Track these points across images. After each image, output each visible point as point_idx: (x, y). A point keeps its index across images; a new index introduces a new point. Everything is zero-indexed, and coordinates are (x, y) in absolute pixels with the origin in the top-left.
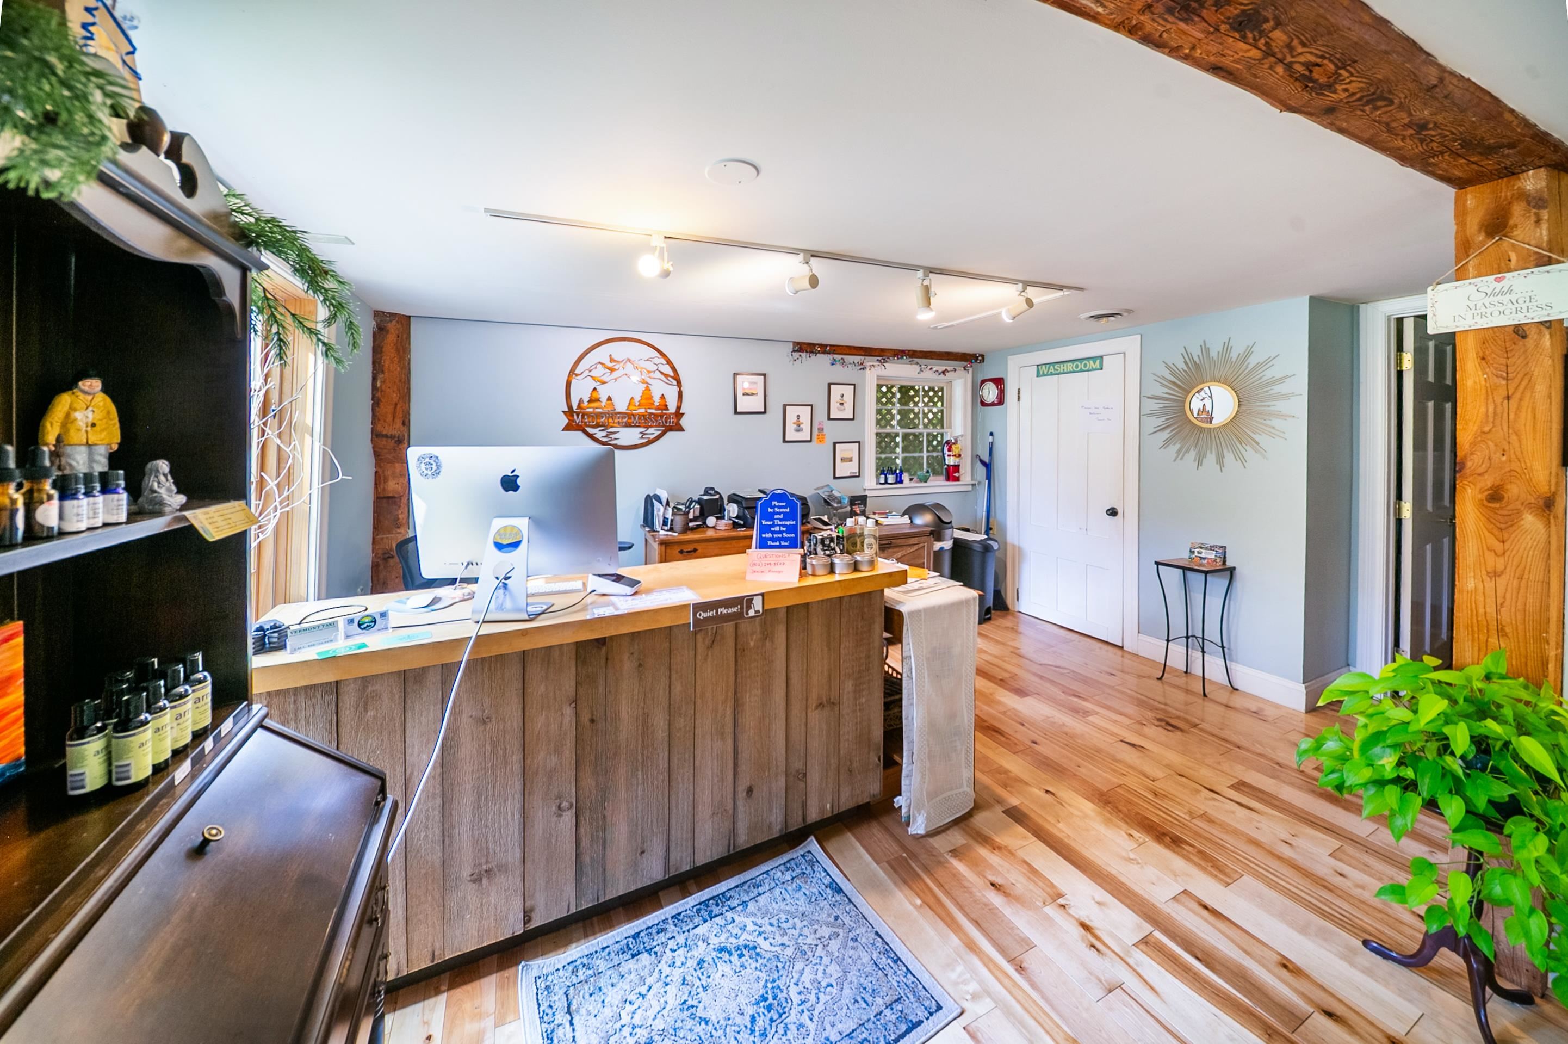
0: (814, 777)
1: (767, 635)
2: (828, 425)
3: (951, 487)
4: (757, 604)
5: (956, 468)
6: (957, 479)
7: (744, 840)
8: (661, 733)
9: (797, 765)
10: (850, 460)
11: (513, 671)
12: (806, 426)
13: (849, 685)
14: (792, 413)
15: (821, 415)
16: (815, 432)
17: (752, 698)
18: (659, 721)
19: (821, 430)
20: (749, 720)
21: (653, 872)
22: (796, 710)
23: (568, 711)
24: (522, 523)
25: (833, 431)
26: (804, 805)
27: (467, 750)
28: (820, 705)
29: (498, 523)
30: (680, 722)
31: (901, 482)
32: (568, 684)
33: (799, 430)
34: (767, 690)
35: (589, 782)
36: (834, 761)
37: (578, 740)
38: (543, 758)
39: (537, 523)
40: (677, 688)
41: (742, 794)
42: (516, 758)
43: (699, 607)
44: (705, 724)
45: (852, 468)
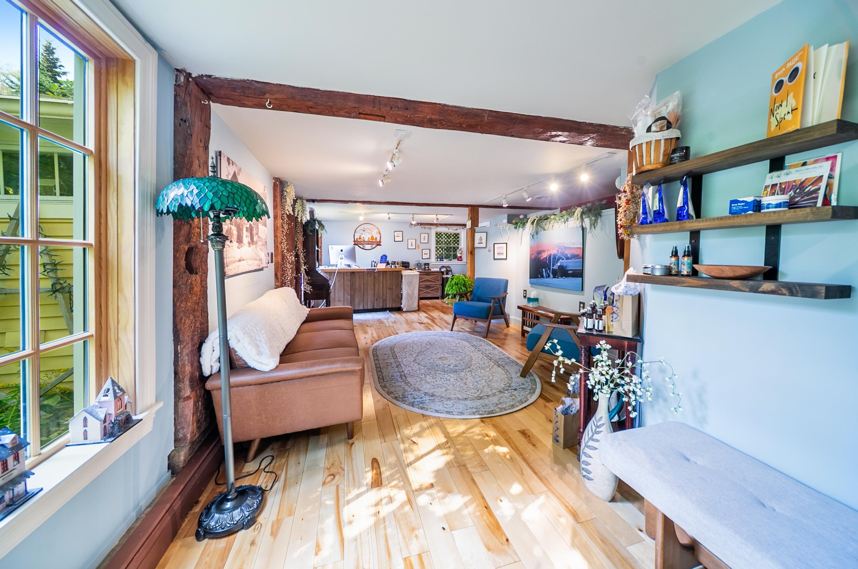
0: (388, 300)
1: (379, 276)
2: (420, 244)
3: (460, 262)
4: (376, 270)
5: (461, 257)
6: (461, 260)
7: (376, 307)
8: (362, 288)
9: (385, 298)
10: (427, 254)
11: (342, 275)
12: (414, 245)
13: (394, 287)
14: (410, 241)
15: (418, 242)
16: (417, 246)
17: (377, 286)
18: (362, 286)
19: (418, 246)
20: (376, 289)
21: (361, 308)
22: (384, 289)
23: (349, 282)
24: (343, 256)
25: (422, 246)
26: (386, 305)
27: (337, 284)
28: (389, 289)
29: (340, 256)
30: (365, 287)
31: (443, 260)
32: (349, 278)
33: (412, 246)
34: (379, 285)
35: (352, 292)
36: (392, 299)
37: (351, 286)
38: (346, 288)
39: (345, 256)
40: (365, 281)
41: (375, 300)
42: (343, 286)
43: (367, 269)
44: (369, 288)
45: (428, 256)
